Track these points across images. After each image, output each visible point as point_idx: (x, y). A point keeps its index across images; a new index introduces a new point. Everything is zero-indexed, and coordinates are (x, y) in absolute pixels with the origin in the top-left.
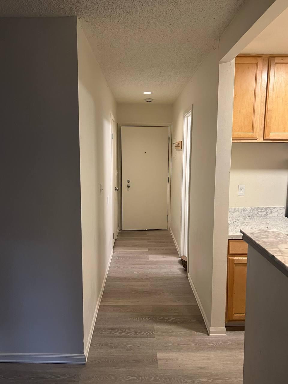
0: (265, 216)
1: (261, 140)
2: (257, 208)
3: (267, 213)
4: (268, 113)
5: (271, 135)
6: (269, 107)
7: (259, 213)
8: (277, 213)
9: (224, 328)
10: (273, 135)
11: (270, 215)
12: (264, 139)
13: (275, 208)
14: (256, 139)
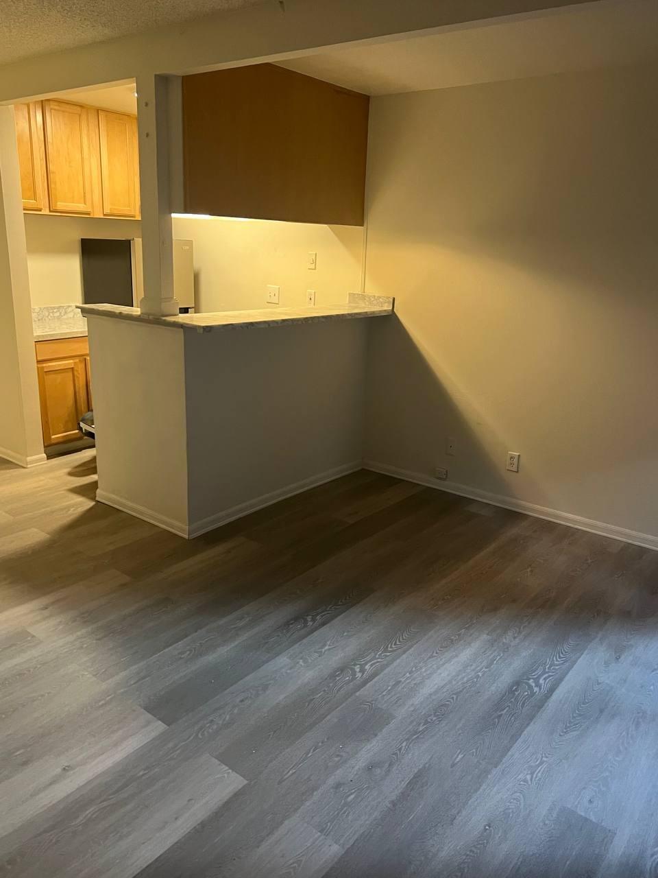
0: (58, 318)
1: (46, 212)
2: (47, 308)
3: (60, 313)
4: (51, 176)
5: (58, 206)
6: (51, 167)
7: (51, 315)
8: (72, 314)
9: (44, 455)
10: (61, 205)
11: (65, 317)
12: (50, 211)
13: (69, 306)
14: (40, 210)
